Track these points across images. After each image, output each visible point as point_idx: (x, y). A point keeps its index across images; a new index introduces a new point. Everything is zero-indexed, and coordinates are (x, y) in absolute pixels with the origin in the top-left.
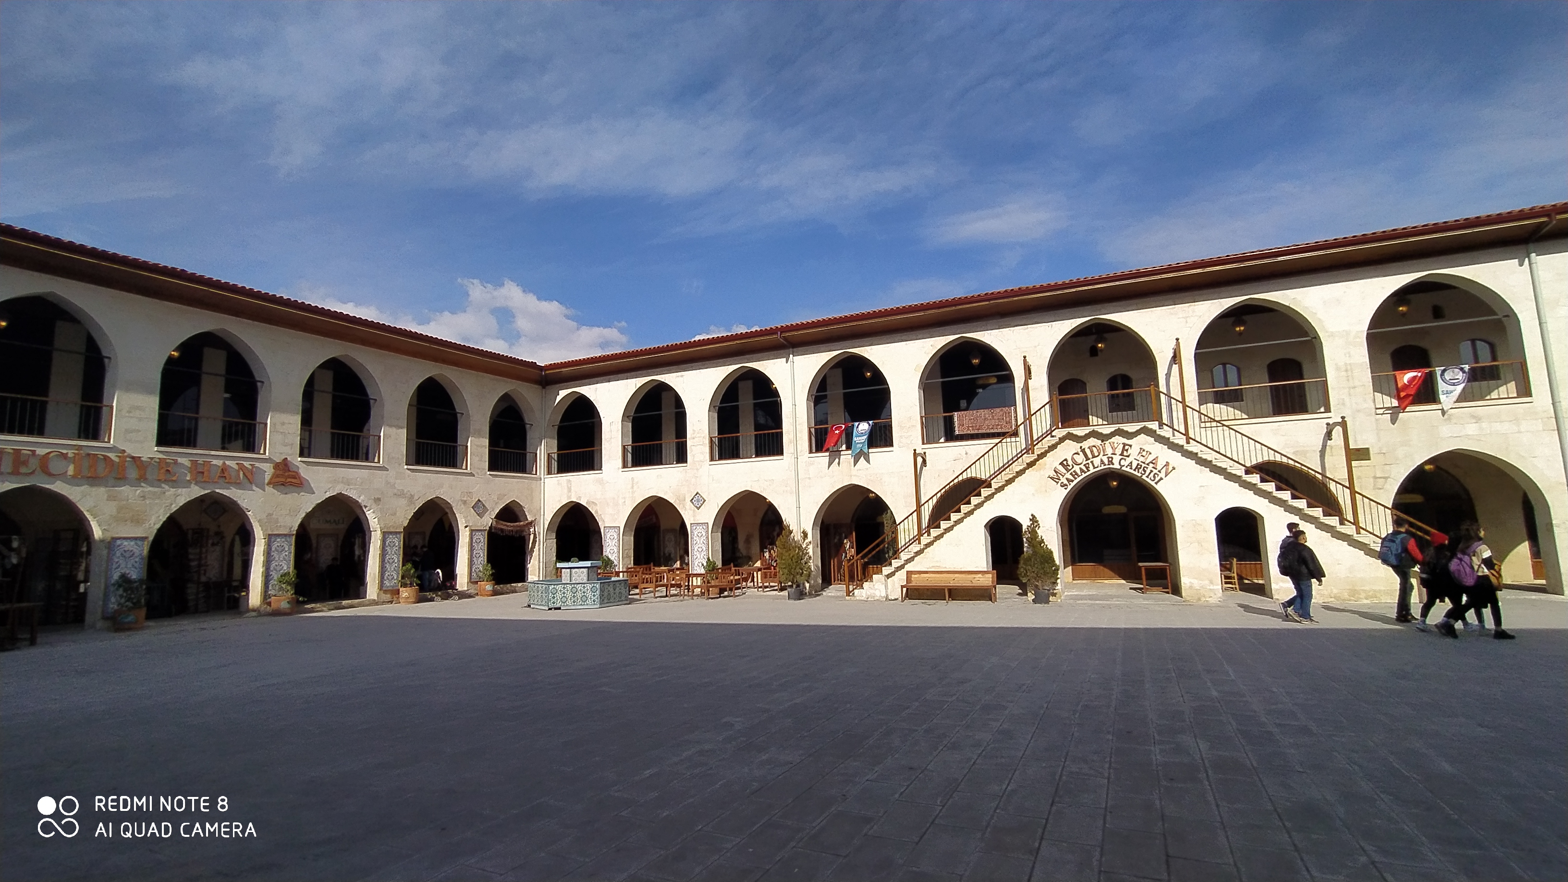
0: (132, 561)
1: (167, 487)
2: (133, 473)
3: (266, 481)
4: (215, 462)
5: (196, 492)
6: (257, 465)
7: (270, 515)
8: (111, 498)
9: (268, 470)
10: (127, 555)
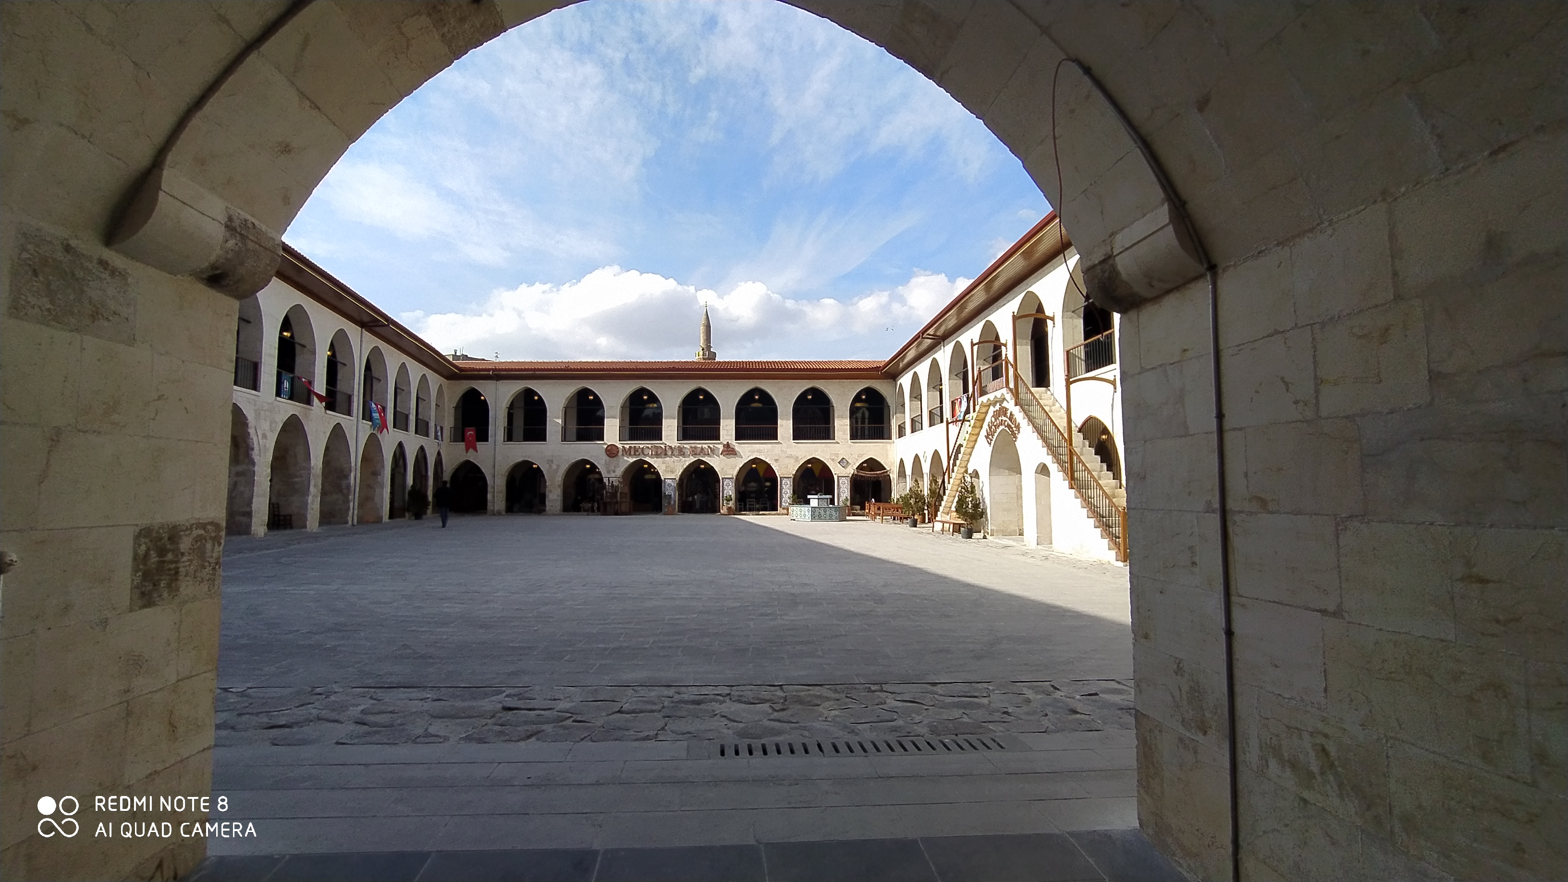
0: (671, 488)
1: (681, 457)
2: (669, 453)
3: (720, 452)
4: (698, 446)
5: (693, 459)
6: (716, 446)
7: (723, 468)
8: (663, 463)
9: (721, 447)
10: (670, 485)
